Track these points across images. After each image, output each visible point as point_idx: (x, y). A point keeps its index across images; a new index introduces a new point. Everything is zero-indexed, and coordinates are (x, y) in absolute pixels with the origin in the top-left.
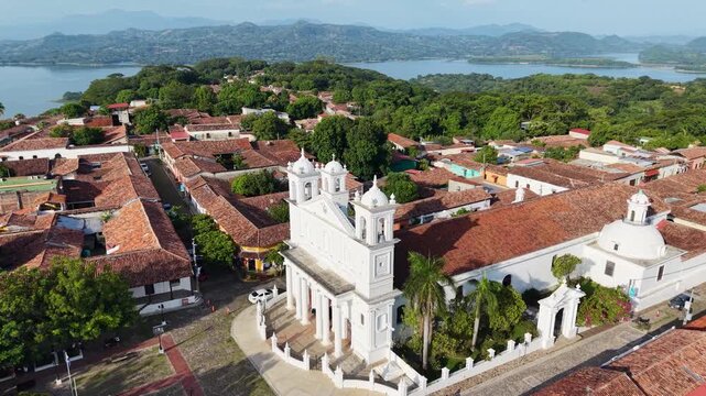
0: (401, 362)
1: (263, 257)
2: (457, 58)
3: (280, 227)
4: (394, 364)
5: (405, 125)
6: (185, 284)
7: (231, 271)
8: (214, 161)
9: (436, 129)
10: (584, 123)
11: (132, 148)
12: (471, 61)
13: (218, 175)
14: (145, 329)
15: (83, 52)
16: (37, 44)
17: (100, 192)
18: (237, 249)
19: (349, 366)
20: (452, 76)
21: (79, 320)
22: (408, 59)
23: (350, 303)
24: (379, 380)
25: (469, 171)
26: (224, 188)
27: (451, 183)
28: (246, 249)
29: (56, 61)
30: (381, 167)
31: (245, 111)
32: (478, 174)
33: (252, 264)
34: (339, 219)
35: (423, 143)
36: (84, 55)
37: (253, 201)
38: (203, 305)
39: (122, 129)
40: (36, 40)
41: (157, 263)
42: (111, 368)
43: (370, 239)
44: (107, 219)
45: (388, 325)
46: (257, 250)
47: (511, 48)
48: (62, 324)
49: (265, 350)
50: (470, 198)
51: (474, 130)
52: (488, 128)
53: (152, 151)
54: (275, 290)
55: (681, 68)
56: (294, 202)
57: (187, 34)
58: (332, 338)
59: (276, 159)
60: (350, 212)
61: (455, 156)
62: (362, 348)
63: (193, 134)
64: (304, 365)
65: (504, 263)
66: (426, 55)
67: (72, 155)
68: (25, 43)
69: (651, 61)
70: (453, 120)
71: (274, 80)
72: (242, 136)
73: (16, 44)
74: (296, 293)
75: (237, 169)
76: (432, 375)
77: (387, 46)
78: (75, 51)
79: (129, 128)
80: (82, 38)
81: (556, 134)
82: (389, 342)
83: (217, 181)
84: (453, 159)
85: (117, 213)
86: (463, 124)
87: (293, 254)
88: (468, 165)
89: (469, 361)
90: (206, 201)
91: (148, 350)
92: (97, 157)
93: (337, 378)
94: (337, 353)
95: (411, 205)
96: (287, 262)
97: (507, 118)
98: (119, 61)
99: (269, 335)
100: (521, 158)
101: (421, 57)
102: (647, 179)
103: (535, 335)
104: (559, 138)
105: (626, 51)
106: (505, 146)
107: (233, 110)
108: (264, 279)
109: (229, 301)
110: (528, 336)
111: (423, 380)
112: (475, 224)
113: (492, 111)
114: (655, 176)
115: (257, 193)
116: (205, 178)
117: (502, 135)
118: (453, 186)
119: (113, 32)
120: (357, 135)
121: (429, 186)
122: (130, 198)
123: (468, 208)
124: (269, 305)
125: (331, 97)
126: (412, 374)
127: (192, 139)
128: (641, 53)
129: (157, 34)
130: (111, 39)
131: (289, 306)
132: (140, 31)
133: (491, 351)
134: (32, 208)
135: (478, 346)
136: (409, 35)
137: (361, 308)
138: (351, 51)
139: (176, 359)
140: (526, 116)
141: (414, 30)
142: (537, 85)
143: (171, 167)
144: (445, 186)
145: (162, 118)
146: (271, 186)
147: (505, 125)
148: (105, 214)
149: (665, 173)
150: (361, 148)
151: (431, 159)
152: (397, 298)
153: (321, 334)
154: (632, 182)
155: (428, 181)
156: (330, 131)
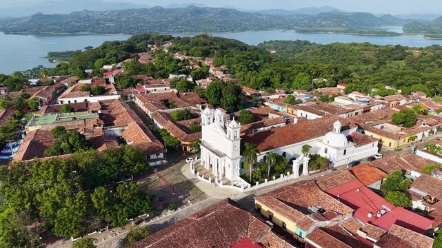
0: (243, 180)
1: (190, 146)
2: (289, 29)
3: (196, 134)
4: (240, 181)
5: (251, 82)
6: (161, 155)
7: (177, 152)
8: (161, 104)
9: (268, 84)
10: (346, 80)
11: (120, 96)
12: (298, 31)
13: (165, 111)
14: (150, 171)
15: (56, 25)
16: (27, 20)
17: (115, 119)
18: (180, 143)
19: (225, 182)
20: (285, 42)
21: (132, 165)
22: (258, 30)
23: (225, 160)
24: (235, 185)
25: (281, 108)
26: (168, 116)
27: (270, 114)
28: (183, 143)
29: (40, 31)
30: (238, 106)
31: (171, 76)
32: (285, 109)
33: (186, 148)
34: (221, 131)
35: (260, 92)
36: (57, 27)
37: (182, 122)
38: (169, 163)
39: (112, 86)
40: (27, 18)
41: (151, 147)
42: (142, 182)
43: (232, 138)
44: (122, 130)
45: (238, 167)
46: (187, 143)
47: (323, 23)
48: (128, 167)
49: (195, 177)
50: (276, 121)
51: (287, 84)
52: (295, 83)
53: (129, 98)
54: (196, 158)
55: (428, 36)
56: (204, 125)
57: (120, 13)
58: (218, 173)
59: (189, 102)
60: (225, 128)
61: (275, 99)
62: (229, 176)
63: (148, 89)
64: (209, 181)
65: (282, 148)
66: (270, 27)
67: (94, 100)
68: (19, 19)
69: (410, 32)
70: (276, 79)
71: (179, 50)
72: (171, 90)
73: (14, 20)
74: (205, 160)
75: (172, 108)
76: (253, 184)
77: (246, 21)
78: (51, 25)
79: (115, 85)
80: (55, 16)
81: (330, 87)
82: (238, 174)
83: (164, 113)
84: (274, 101)
85: (126, 128)
86: (282, 81)
87: (204, 144)
88: (280, 105)
89: (266, 180)
90: (162, 122)
91: (153, 177)
92: (106, 101)
93: (221, 185)
94: (221, 178)
95: (250, 125)
96: (201, 147)
97: (305, 78)
98: (79, 31)
99: (196, 172)
100: (308, 101)
101: (266, 28)
102: (365, 112)
103: (291, 173)
104: (331, 89)
105: (395, 24)
106: (301, 94)
107: (165, 76)
108: (190, 154)
109: (178, 162)
110: (288, 173)
111: (250, 185)
112: (273, 133)
113: (297, 74)
114: (369, 110)
115: (183, 119)
116: (159, 112)
117: (301, 87)
118: (271, 116)
119: (74, 12)
120: (227, 92)
121: (260, 115)
122: (130, 122)
123: (275, 126)
124: (194, 163)
125: (212, 62)
126: (246, 184)
127: (148, 92)
128: (405, 26)
129: (101, 14)
130: (73, 17)
131: (202, 164)
132: (90, 12)
133: (274, 177)
134: (90, 126)
135: (270, 176)
136: (258, 14)
137: (229, 161)
138: (223, 25)
139: (164, 180)
140: (317, 76)
141: (262, 11)
142: (334, 50)
143: (141, 106)
144: (268, 115)
145: (131, 81)
146: (189, 116)
147: (303, 82)
148: (121, 128)
149: (374, 108)
150: (229, 97)
151: (263, 101)
152: (241, 159)
153: (215, 173)
154: (356, 114)
155: (260, 113)
156: (214, 89)
